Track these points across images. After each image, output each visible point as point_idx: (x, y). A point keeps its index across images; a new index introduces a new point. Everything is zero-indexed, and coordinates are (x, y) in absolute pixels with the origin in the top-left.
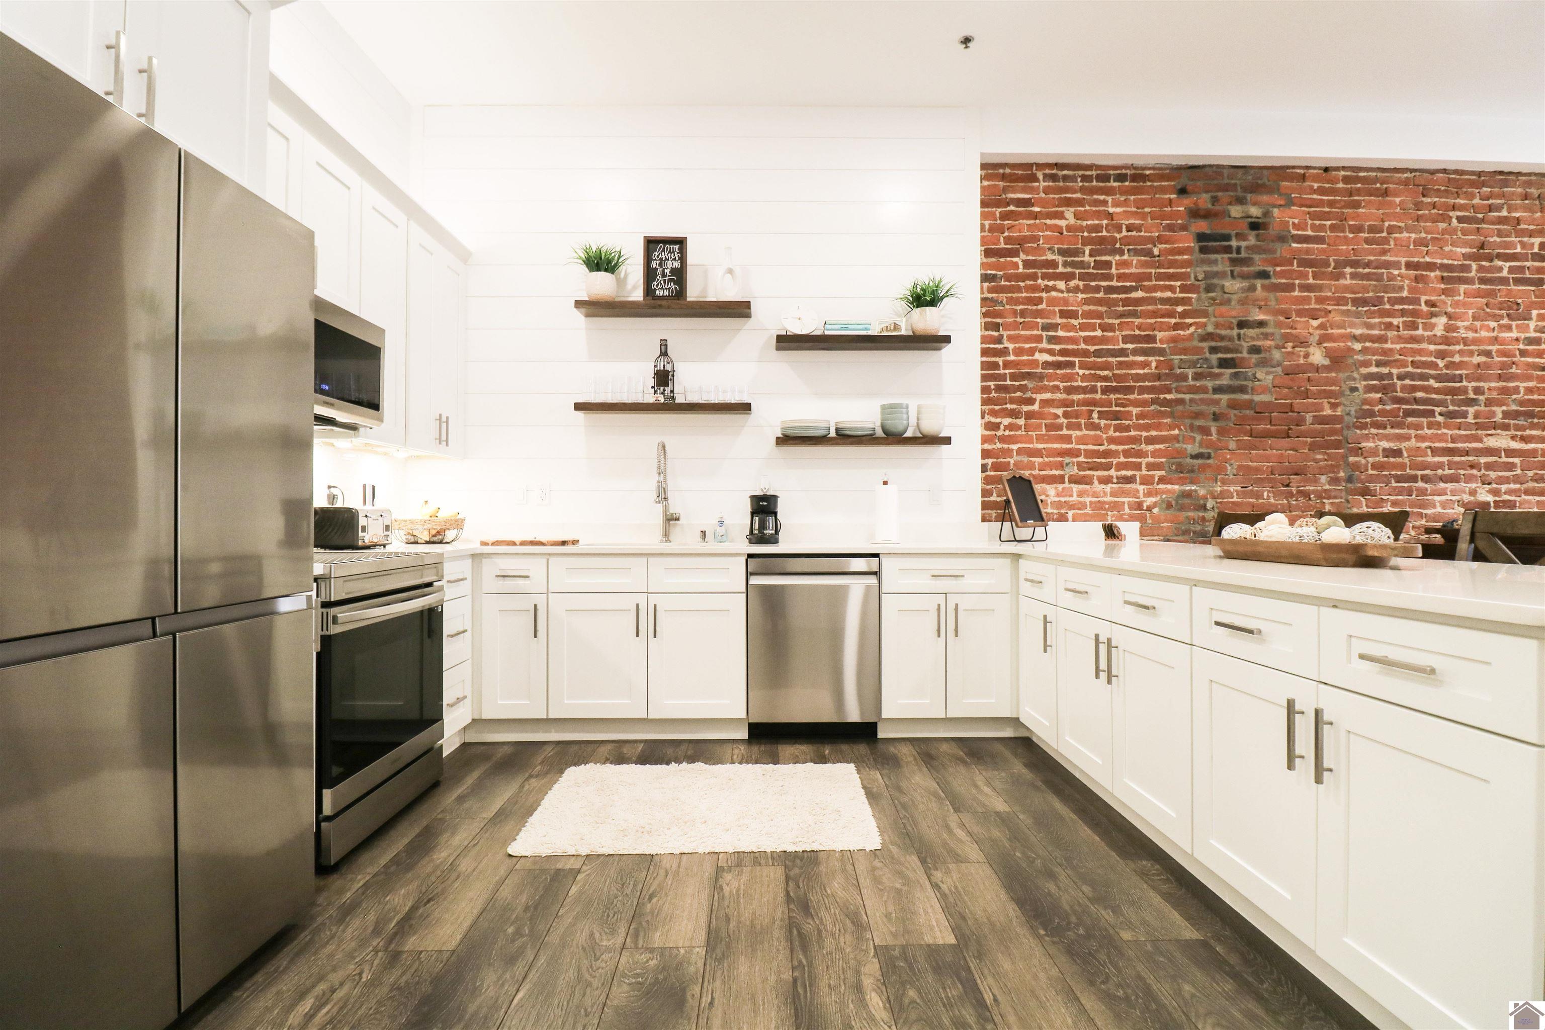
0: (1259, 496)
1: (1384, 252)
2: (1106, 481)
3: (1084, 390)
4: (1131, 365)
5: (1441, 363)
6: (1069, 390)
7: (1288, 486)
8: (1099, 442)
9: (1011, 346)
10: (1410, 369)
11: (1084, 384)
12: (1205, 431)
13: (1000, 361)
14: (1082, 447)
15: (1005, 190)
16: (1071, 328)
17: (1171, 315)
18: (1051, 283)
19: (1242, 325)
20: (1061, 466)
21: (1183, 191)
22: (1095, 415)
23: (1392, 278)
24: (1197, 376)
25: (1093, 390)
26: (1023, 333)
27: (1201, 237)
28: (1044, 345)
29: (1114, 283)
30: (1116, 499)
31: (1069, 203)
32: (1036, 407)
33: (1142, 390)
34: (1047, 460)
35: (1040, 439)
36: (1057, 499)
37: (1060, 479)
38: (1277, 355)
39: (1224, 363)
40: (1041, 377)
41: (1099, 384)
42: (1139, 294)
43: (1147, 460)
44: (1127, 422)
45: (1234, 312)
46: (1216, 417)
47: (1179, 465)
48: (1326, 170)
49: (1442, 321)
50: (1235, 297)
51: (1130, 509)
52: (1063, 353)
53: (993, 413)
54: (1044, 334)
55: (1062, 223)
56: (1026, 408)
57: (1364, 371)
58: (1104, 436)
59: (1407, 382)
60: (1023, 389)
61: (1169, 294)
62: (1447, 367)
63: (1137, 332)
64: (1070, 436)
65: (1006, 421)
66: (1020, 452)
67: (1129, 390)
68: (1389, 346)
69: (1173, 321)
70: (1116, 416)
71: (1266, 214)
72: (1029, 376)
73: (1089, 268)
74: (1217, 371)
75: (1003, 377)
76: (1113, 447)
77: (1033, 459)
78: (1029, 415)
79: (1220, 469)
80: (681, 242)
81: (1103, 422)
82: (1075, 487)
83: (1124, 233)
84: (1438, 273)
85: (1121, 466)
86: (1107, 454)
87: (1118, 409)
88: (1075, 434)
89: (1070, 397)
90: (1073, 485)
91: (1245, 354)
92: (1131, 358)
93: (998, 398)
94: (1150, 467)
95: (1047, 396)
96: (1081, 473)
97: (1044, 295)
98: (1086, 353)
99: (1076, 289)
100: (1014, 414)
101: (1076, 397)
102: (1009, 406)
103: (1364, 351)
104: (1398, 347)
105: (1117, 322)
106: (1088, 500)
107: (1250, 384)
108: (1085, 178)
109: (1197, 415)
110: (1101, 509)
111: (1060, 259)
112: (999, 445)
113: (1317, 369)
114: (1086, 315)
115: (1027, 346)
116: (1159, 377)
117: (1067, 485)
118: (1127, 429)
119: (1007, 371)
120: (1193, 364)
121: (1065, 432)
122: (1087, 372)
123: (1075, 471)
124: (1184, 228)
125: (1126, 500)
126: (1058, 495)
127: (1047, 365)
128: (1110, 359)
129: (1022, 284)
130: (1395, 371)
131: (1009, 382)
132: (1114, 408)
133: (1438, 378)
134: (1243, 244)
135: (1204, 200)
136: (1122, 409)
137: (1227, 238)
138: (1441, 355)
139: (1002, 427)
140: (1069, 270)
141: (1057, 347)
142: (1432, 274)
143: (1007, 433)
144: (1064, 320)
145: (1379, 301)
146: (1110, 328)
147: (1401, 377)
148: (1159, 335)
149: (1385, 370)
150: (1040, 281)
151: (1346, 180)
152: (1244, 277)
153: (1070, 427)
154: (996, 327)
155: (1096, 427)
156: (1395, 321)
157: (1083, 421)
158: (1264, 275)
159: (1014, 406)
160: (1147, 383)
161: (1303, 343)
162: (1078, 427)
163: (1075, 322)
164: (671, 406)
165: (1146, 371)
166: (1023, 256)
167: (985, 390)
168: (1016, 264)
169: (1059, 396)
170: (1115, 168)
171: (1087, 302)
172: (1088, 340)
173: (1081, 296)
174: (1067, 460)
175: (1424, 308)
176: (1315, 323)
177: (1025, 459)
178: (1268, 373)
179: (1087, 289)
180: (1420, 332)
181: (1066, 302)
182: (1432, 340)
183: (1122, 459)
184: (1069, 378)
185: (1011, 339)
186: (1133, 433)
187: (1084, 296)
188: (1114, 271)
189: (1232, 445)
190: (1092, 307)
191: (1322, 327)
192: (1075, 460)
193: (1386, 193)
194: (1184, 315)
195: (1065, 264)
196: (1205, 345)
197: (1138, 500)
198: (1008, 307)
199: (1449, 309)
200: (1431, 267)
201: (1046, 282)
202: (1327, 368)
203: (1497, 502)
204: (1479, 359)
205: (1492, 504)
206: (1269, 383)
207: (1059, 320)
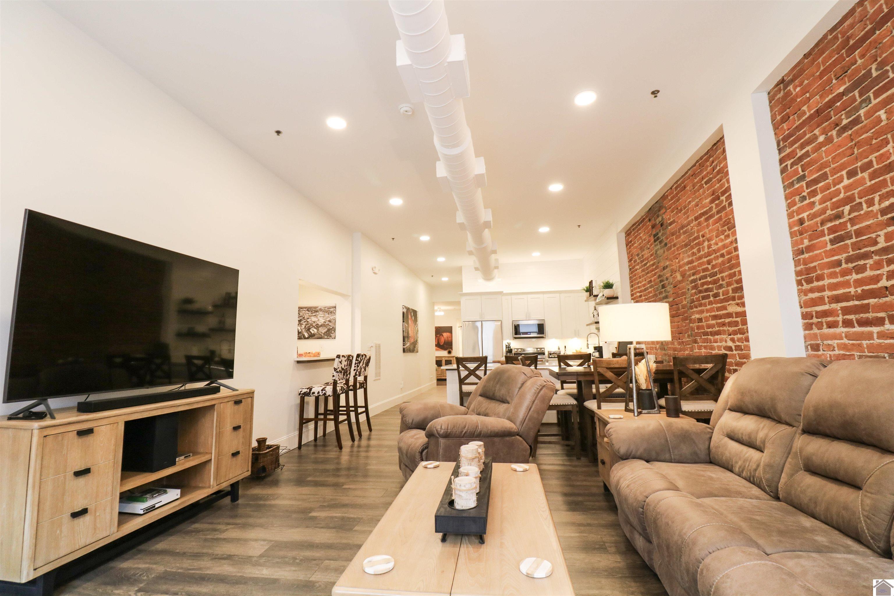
1: (688, 217)
7: (679, 339)
9: (634, 292)
10: (702, 274)
13: (633, 297)
19: (664, 268)
21: (650, 220)
23: (692, 228)
24: (659, 293)
26: (635, 286)
27: (654, 236)
28: (638, 290)
29: (645, 262)
31: (636, 237)
38: (672, 279)
39: (663, 287)
45: (662, 264)
48: (671, 188)
49: (706, 244)
50: (662, 257)
52: (641, 291)
54: (638, 286)
55: (636, 245)
57: (691, 279)
59: (702, 281)
62: (713, 268)
63: (649, 280)
68: (695, 264)
71: (663, 219)
83: (644, 242)
84: (704, 217)
91: (665, 282)
97: (636, 272)
103: (690, 269)
104: (697, 263)
105: (646, 277)
107: (668, 294)
108: (637, 226)
111: (637, 258)
114: (642, 276)
120: (658, 289)
124: (652, 234)
127: (639, 297)
128: (646, 291)
129: (634, 269)
130: (698, 276)
133: (710, 276)
134: (661, 234)
135: (652, 222)
137: (658, 233)
138: (709, 262)
140: (639, 261)
142: (702, 219)
145: (689, 243)
146: (645, 280)
148: (652, 279)
149: (695, 277)
151: (676, 188)
152: (663, 248)
154: (632, 286)
156: (695, 250)
158: (666, 245)
161: (676, 272)
166: (633, 260)
170: (640, 219)
171: (642, 271)
175: (701, 239)
176: (677, 261)
178: (670, 288)
179: (642, 266)
180: (702, 253)
181: (639, 273)
182: (706, 255)
185: (634, 289)
187: (641, 269)
188: (644, 258)
190: (643, 273)
191: (679, 262)
193: (685, 187)
194: (655, 269)
195: (639, 259)
196: (659, 280)
198: (633, 278)
199: (708, 236)
200: (701, 215)
202: (681, 282)
203: (735, 346)
204: (720, 260)
205: (733, 348)
206: (671, 292)
207: (639, 280)
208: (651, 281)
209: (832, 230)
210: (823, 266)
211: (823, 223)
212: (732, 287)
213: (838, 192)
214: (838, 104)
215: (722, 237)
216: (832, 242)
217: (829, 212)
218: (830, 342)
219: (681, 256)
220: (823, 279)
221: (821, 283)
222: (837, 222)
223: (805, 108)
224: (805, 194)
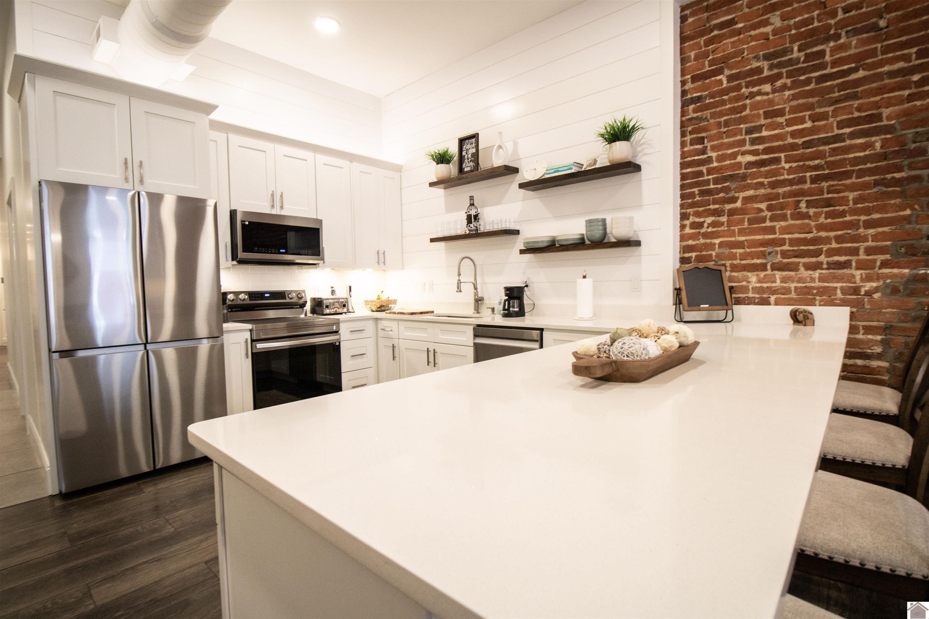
2: (814, 267)
3: (791, 182)
4: (849, 149)
8: (807, 230)
9: (714, 155)
11: (791, 177)
13: (704, 169)
14: (786, 236)
15: (709, 19)
16: (777, 126)
17: (903, 86)
18: (755, 89)
20: (763, 255)
22: (803, 205)
25: (802, 181)
26: (726, 140)
28: (748, 147)
29: (828, 71)
30: (826, 284)
32: (739, 204)
33: (861, 173)
34: (748, 250)
35: (742, 232)
36: (758, 285)
37: (763, 267)
40: (744, 177)
41: (808, 174)
42: (861, 74)
43: (866, 244)
44: (841, 208)
47: (911, 247)
51: (843, 294)
53: (698, 214)
54: (747, 137)
56: (728, 207)
58: (813, 224)
60: (726, 190)
61: (900, 65)
63: (856, 114)
64: (774, 227)
65: (709, 220)
66: (721, 245)
67: (847, 175)
69: (906, 92)
70: (828, 203)
72: (731, 178)
73: (798, 63)
75: (707, 182)
76: (823, 234)
77: (734, 251)
78: (731, 213)
80: (475, 136)
81: (812, 211)
82: (778, 275)
83: (841, 16)
85: (831, 253)
86: (815, 241)
87: (830, 196)
88: (778, 225)
89: (775, 191)
90: (776, 272)
92: (848, 142)
93: (702, 201)
94: (871, 251)
95: (751, 193)
96: (785, 261)
97: (748, 101)
98: (793, 147)
99: (784, 87)
100: (717, 213)
101: (781, 190)
102: (712, 207)
105: (830, 109)
106: (793, 286)
110: (808, 294)
111: (765, 65)
112: (702, 241)
114: (793, 110)
115: (730, 151)
116: (885, 156)
117: (769, 272)
118: (843, 214)
119: (710, 177)
121: (768, 224)
122: (794, 165)
123: (778, 259)
125: (839, 285)
126: (759, 281)
127: (750, 165)
128: (821, 148)
129: (725, 97)
131: (712, 186)
132: (826, 196)
136: (835, 195)
139: (706, 225)
140: (775, 71)
141: (761, 147)
143: (710, 230)
144: (769, 121)
146: (824, 116)
148: (886, 111)
150: (744, 90)
153: (772, 219)
154: (701, 141)
155: (806, 216)
157: (789, 212)
159: (717, 206)
160: (869, 165)
162: (784, 218)
163: (780, 120)
164: (474, 235)
165: (867, 153)
166: (727, 72)
167: (684, 196)
168: (721, 81)
169: (763, 191)
171: (795, 97)
173: (787, 93)
174: (769, 249)
177: (727, 251)
179: (795, 84)
181: (771, 102)
183: (834, 245)
184: (776, 173)
185: (713, 148)
186: (848, 218)
187: (792, 92)
188: (828, 58)
190: (801, 101)
192: (779, 249)
197: (853, 285)
198: (712, 121)
201: (751, 90)
207: (763, 122)
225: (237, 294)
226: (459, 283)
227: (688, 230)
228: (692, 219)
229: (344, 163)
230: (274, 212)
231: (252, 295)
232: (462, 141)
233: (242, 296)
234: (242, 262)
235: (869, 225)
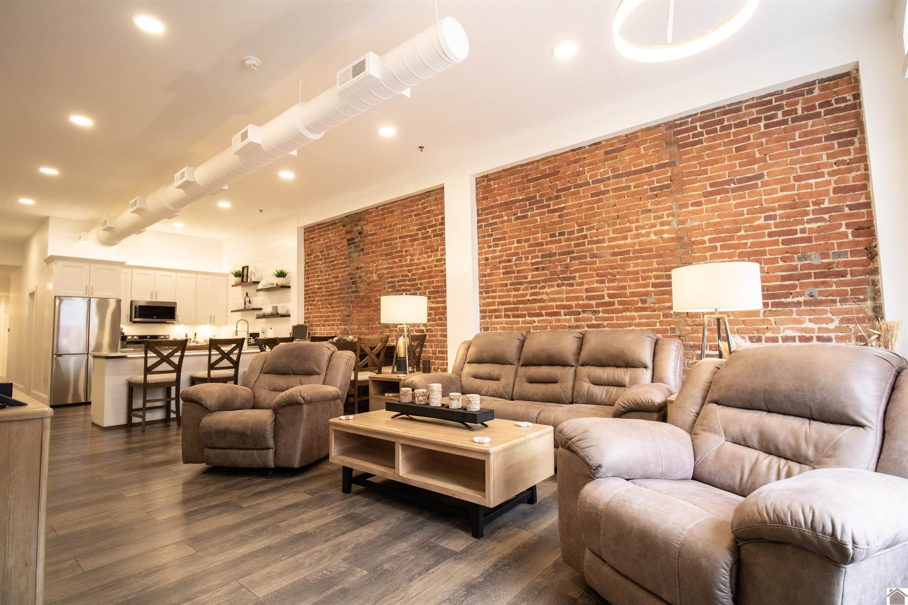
0: (361, 329)
1: (393, 234)
2: (329, 325)
3: (325, 296)
4: (333, 286)
5: (410, 274)
6: (323, 296)
8: (327, 312)
9: (310, 284)
10: (401, 278)
12: (349, 307)
13: (309, 289)
15: (310, 235)
16: (322, 276)
17: (342, 268)
19: (357, 269)
20: (320, 321)
21: (344, 226)
22: (327, 304)
23: (395, 244)
24: (348, 288)
26: (313, 279)
27: (349, 240)
28: (317, 283)
29: (331, 260)
31: (321, 236)
33: (336, 295)
38: (365, 278)
39: (354, 283)
40: (316, 293)
41: (328, 293)
42: (336, 262)
44: (333, 306)
45: (355, 265)
46: (352, 302)
47: (344, 319)
48: (377, 208)
49: (409, 258)
50: (355, 259)
52: (321, 284)
53: (308, 305)
54: (317, 279)
55: (320, 243)
57: (388, 280)
59: (400, 283)
60: (313, 297)
61: (342, 261)
62: (412, 276)
63: (335, 275)
65: (310, 307)
66: (312, 317)
67: (334, 295)
68: (394, 270)
69: (342, 270)
71: (362, 228)
72: (314, 293)
74: (352, 286)
75: (309, 294)
76: (330, 314)
78: (315, 305)
79: (353, 320)
80: (248, 267)
81: (328, 306)
83: (332, 243)
84: (409, 239)
85: (332, 320)
86: (329, 316)
88: (323, 310)
91: (358, 279)
92: (334, 284)
93: (308, 300)
94: (338, 320)
95: (317, 298)
97: (317, 266)
98: (325, 284)
99: (323, 263)
100: (311, 305)
101: (323, 298)
103: (388, 273)
104: (397, 270)
105: (331, 272)
106: (326, 332)
107: (359, 289)
108: (325, 227)
109: (348, 302)
113: (375, 282)
114: (325, 271)
115: (314, 283)
116: (339, 290)
118: (333, 308)
119: (310, 292)
120: (346, 284)
121: (321, 310)
122: (325, 290)
123: (322, 322)
124: (345, 238)
127: (318, 288)
128: (329, 285)
129: (313, 264)
130: (396, 279)
132: (330, 301)
133: (409, 281)
134: (357, 240)
135: (348, 228)
136: (332, 301)
137: (353, 239)
138: (409, 271)
140: (322, 257)
141: (319, 283)
142: (407, 239)
143: (310, 311)
145: (391, 254)
146: (330, 275)
147: (398, 282)
148: (340, 275)
149: (393, 280)
151: (382, 210)
152: (358, 252)
154: (308, 278)
155: (327, 308)
156: (396, 260)
157: (324, 306)
158: (362, 250)
160: (337, 292)
161: (372, 273)
162: (323, 308)
163: (322, 274)
164: (245, 310)
165: (337, 288)
166: (313, 255)
167: (305, 298)
168: (311, 258)
169: (320, 298)
170: (330, 222)
171: (325, 267)
172: (326, 279)
173: (324, 265)
175: (404, 253)
176: (375, 265)
177: (313, 319)
178: (363, 285)
179: (326, 263)
180: (403, 263)
181: (321, 268)
182: (407, 266)
183: (332, 318)
185: (310, 281)
189: (355, 311)
190: (326, 269)
191: (377, 266)
192: (323, 319)
193: (393, 212)
194: (345, 267)
195: (322, 255)
196: (349, 277)
198: (310, 271)
199: (412, 253)
200: (406, 236)
201: (317, 262)
202: (378, 281)
203: (426, 330)
204: (421, 271)
205: (425, 330)
206: (364, 288)
207: (319, 274)
208: (338, 277)
209: (504, 268)
210: (496, 286)
211: (500, 263)
212: (429, 290)
213: (510, 249)
214: (517, 204)
215: (425, 256)
216: (504, 273)
217: (504, 258)
218: (495, 326)
219: (380, 262)
220: (496, 292)
221: (494, 294)
222: (508, 264)
223: (498, 198)
224: (491, 244)
225: (133, 336)
226: (237, 331)
227: (306, 311)
228: (307, 307)
229: (194, 276)
230: (152, 300)
231: (140, 337)
232: (243, 268)
233: (135, 337)
234: (134, 322)
235: (338, 311)
